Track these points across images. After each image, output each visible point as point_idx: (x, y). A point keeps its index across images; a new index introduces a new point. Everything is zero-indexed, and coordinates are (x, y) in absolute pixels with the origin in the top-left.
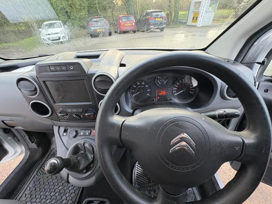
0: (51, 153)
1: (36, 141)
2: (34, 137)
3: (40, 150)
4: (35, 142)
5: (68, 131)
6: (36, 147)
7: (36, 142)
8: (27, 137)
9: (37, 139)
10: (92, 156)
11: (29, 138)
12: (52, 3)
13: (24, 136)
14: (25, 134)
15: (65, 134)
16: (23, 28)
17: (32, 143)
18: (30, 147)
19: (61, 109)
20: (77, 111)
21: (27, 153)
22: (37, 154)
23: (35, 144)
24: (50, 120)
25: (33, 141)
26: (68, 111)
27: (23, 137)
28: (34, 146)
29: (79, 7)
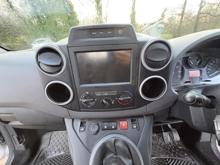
0: (40, 156)
1: (24, 140)
2: (23, 136)
3: (28, 153)
4: (23, 142)
5: (87, 125)
6: (24, 149)
7: (25, 142)
8: (15, 136)
9: (26, 138)
10: (130, 161)
11: (17, 137)
12: (44, 28)
13: (12, 135)
14: (14, 132)
15: (82, 129)
16: (18, 44)
17: (20, 143)
18: (16, 149)
19: (87, 93)
20: (109, 95)
21: (12, 156)
22: (24, 158)
23: (23, 144)
24: (67, 109)
25: (21, 140)
26: (96, 95)
27: (10, 137)
28: (21, 147)
29: (64, 30)
